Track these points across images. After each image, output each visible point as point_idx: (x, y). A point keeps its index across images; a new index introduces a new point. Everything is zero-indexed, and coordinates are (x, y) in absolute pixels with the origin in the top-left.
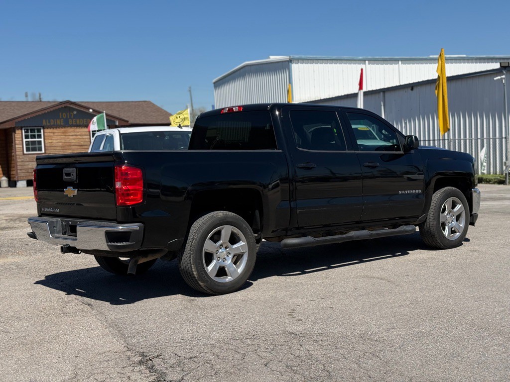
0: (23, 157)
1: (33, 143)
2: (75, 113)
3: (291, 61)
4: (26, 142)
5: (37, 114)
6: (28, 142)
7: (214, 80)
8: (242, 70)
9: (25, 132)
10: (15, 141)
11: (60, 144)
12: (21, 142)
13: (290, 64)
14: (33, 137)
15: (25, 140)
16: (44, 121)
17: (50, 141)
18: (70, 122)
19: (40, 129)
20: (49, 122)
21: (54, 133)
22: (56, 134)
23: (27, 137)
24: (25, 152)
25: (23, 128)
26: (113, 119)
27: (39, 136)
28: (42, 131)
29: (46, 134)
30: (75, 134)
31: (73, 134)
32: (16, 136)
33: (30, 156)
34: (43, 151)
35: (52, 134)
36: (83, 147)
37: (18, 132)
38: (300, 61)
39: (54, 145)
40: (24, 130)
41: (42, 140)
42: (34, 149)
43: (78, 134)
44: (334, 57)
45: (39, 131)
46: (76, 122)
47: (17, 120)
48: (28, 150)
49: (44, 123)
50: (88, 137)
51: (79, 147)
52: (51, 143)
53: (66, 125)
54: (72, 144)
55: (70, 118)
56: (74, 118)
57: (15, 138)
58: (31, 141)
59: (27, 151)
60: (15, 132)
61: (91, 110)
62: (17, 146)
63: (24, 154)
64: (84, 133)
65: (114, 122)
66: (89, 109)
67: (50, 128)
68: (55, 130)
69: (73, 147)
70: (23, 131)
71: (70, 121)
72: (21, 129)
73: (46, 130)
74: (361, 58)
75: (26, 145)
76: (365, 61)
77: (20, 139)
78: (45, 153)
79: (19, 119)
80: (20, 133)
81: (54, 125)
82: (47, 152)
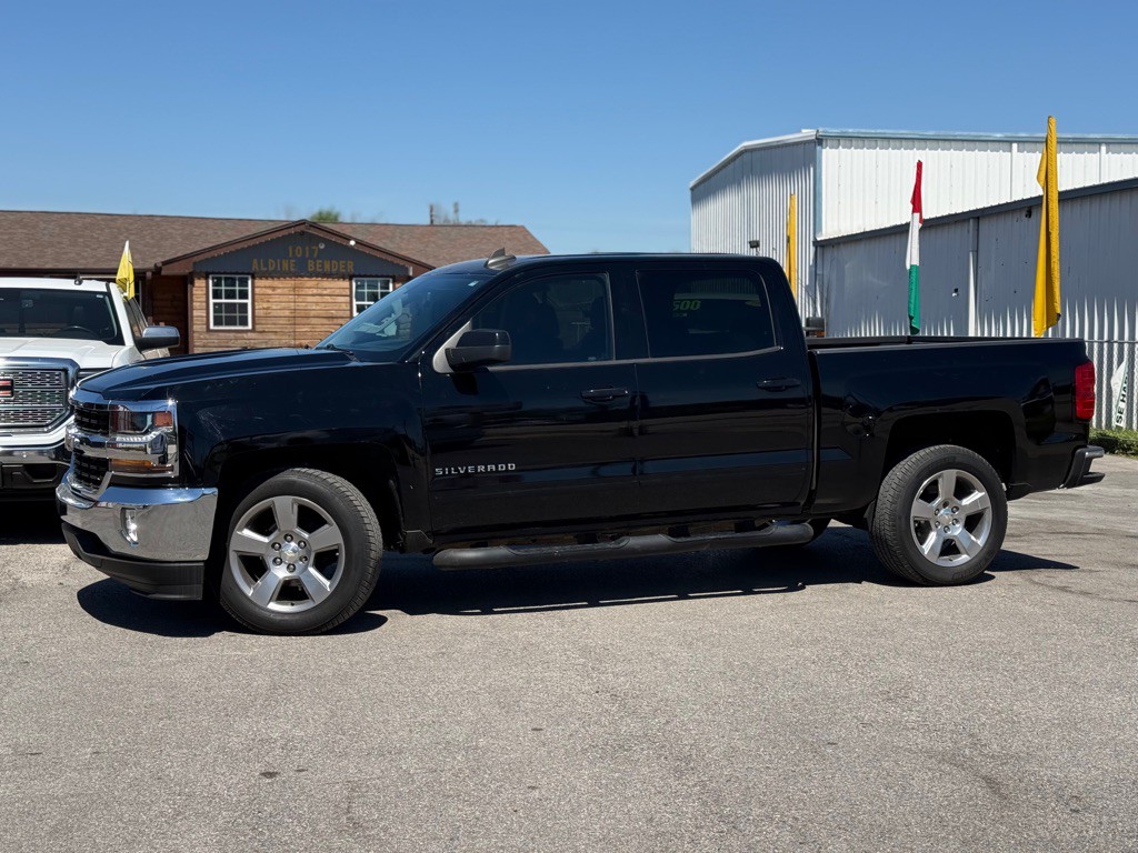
0: (207, 336)
1: (231, 307)
2: (322, 246)
3: (819, 141)
4: (215, 304)
5: (239, 246)
6: (220, 304)
7: (692, 184)
8: (738, 161)
9: (214, 285)
10: (192, 301)
11: (287, 313)
12: (204, 304)
13: (818, 148)
14: (230, 295)
15: (212, 301)
16: (255, 261)
17: (265, 305)
18: (311, 266)
19: (247, 279)
20: (266, 265)
21: (274, 288)
22: (279, 291)
23: (217, 295)
24: (212, 327)
25: (211, 276)
26: (402, 263)
27: (244, 295)
28: (250, 282)
29: (257, 290)
30: (320, 291)
31: (315, 291)
32: (194, 292)
33: (221, 334)
34: (250, 327)
35: (270, 292)
36: (335, 321)
37: (199, 283)
38: (842, 142)
39: (274, 313)
40: (213, 279)
41: (249, 301)
42: (231, 321)
43: (325, 292)
44: (931, 133)
45: (244, 283)
46: (323, 267)
47: (196, 259)
48: (218, 321)
49: (255, 267)
50: (348, 299)
51: (325, 321)
52: (268, 308)
53: (301, 271)
54: (312, 313)
55: (311, 257)
56: (318, 258)
57: (192, 295)
58: (226, 304)
59: (215, 324)
60: (192, 283)
61: (352, 243)
62: (195, 313)
63: (208, 330)
64: (337, 292)
65: (407, 269)
66: (349, 239)
67: (267, 278)
68: (276, 283)
69: (314, 321)
70: (211, 282)
71: (311, 263)
72: (207, 278)
73: (259, 282)
74: (999, 135)
75: (215, 311)
76: (1011, 142)
77: (203, 298)
78: (253, 330)
79: (202, 257)
80: (204, 285)
81: (275, 271)
82: (258, 328)
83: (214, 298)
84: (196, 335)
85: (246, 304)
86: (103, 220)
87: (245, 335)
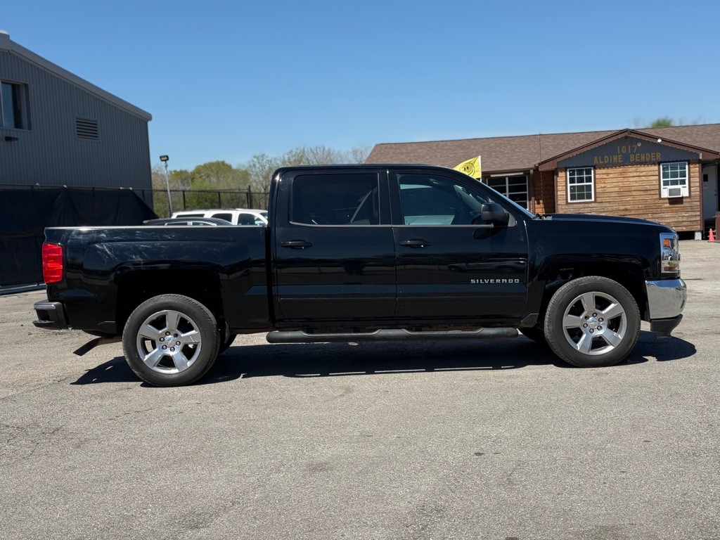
0: (566, 207)
1: (581, 188)
2: (639, 145)
4: (571, 187)
5: (585, 150)
6: (574, 187)
9: (570, 175)
10: (557, 186)
11: (617, 189)
12: (564, 187)
14: (581, 180)
15: (569, 185)
16: (596, 158)
17: (603, 185)
18: (632, 158)
19: (590, 170)
20: (603, 160)
21: (608, 174)
22: (611, 176)
23: (572, 181)
24: (569, 201)
25: (568, 170)
26: (694, 151)
27: (589, 180)
28: (592, 171)
29: (597, 176)
30: (638, 174)
31: (635, 174)
32: (558, 180)
33: (575, 205)
34: (593, 199)
35: (605, 176)
36: (649, 192)
37: (561, 174)
39: (609, 190)
40: (570, 171)
42: (581, 197)
43: (642, 174)
45: (589, 172)
46: (640, 159)
48: (573, 197)
49: (596, 162)
50: (657, 177)
51: (642, 193)
52: (604, 187)
53: (626, 162)
54: (633, 188)
55: (632, 153)
56: (637, 153)
57: (557, 182)
58: (586, 186)
59: (571, 199)
60: (557, 175)
61: (659, 141)
62: (559, 193)
63: (567, 203)
64: (650, 173)
65: (698, 155)
66: (657, 138)
67: (604, 168)
68: (610, 171)
69: (635, 193)
70: (568, 173)
71: (632, 157)
72: (566, 171)
73: (598, 171)
75: (571, 191)
77: (563, 184)
78: (595, 202)
79: (562, 158)
80: (564, 175)
81: (609, 163)
82: (598, 200)
83: (570, 183)
84: (559, 206)
85: (591, 185)
86: (507, 140)
87: (590, 205)
